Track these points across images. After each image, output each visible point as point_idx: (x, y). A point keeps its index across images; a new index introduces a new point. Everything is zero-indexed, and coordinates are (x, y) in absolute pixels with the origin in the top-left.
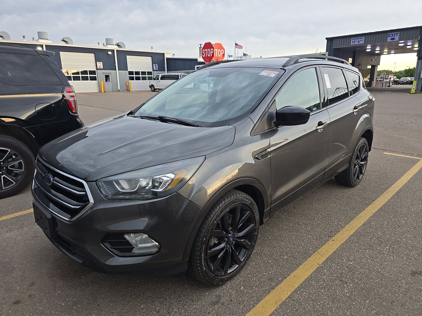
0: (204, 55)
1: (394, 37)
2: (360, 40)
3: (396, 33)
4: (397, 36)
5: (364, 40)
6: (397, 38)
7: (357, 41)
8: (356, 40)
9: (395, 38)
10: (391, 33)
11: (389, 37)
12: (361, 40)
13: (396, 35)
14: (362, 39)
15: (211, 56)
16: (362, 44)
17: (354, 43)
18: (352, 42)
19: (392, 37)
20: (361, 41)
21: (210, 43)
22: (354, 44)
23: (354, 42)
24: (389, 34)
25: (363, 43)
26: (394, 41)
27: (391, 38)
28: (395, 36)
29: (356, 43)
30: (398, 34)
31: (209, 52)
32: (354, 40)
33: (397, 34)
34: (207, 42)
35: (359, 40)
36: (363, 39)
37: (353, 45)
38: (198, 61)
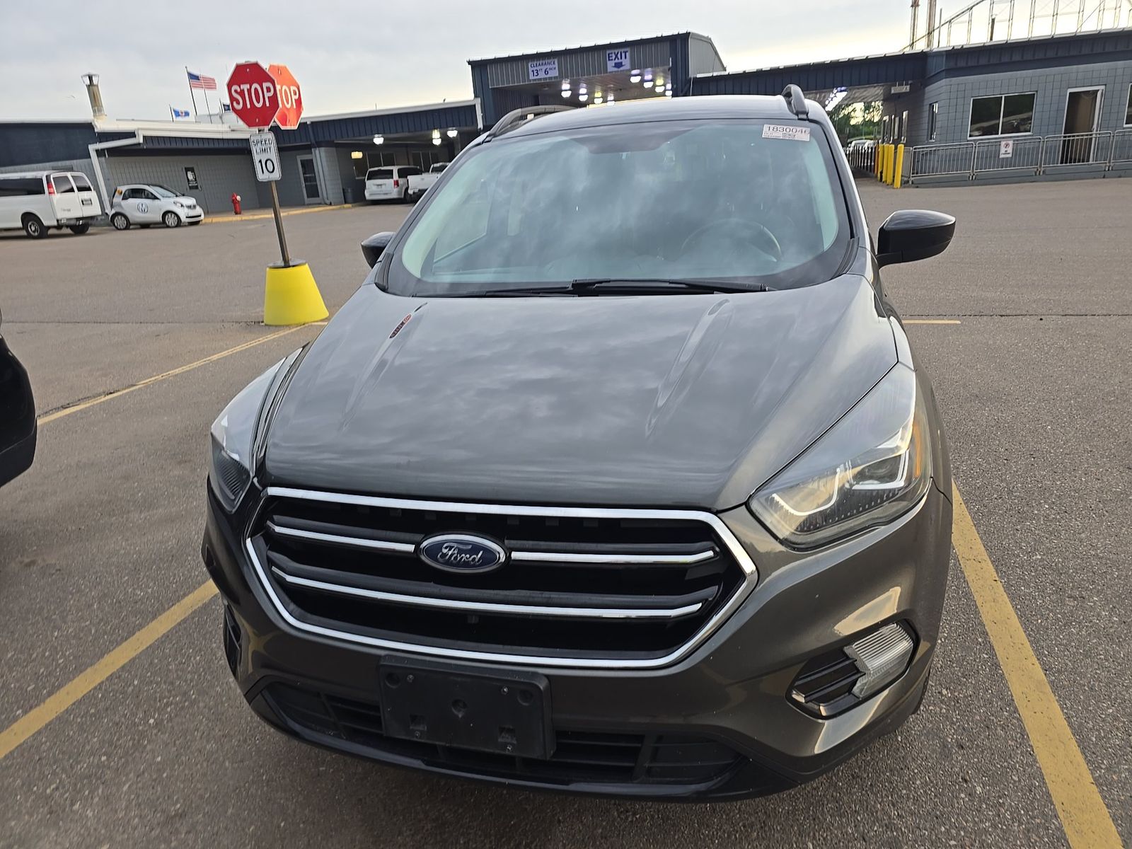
0: (238, 103)
1: (620, 61)
2: (548, 67)
3: (623, 50)
4: (626, 58)
5: (557, 68)
6: (627, 63)
7: (544, 70)
8: (540, 67)
9: (621, 63)
10: (613, 51)
11: (609, 60)
12: (551, 66)
13: (623, 55)
14: (554, 66)
15: (268, 105)
16: (555, 77)
17: (537, 74)
18: (531, 74)
19: (617, 61)
20: (551, 69)
21: (255, 67)
22: (537, 77)
23: (535, 74)
24: (609, 54)
25: (557, 75)
26: (621, 69)
27: (615, 64)
28: (621, 58)
29: (542, 75)
30: (627, 54)
31: (259, 95)
32: (535, 68)
33: (625, 53)
34: (242, 61)
35: (545, 67)
36: (554, 63)
37: (535, 80)
38: (96, 130)
